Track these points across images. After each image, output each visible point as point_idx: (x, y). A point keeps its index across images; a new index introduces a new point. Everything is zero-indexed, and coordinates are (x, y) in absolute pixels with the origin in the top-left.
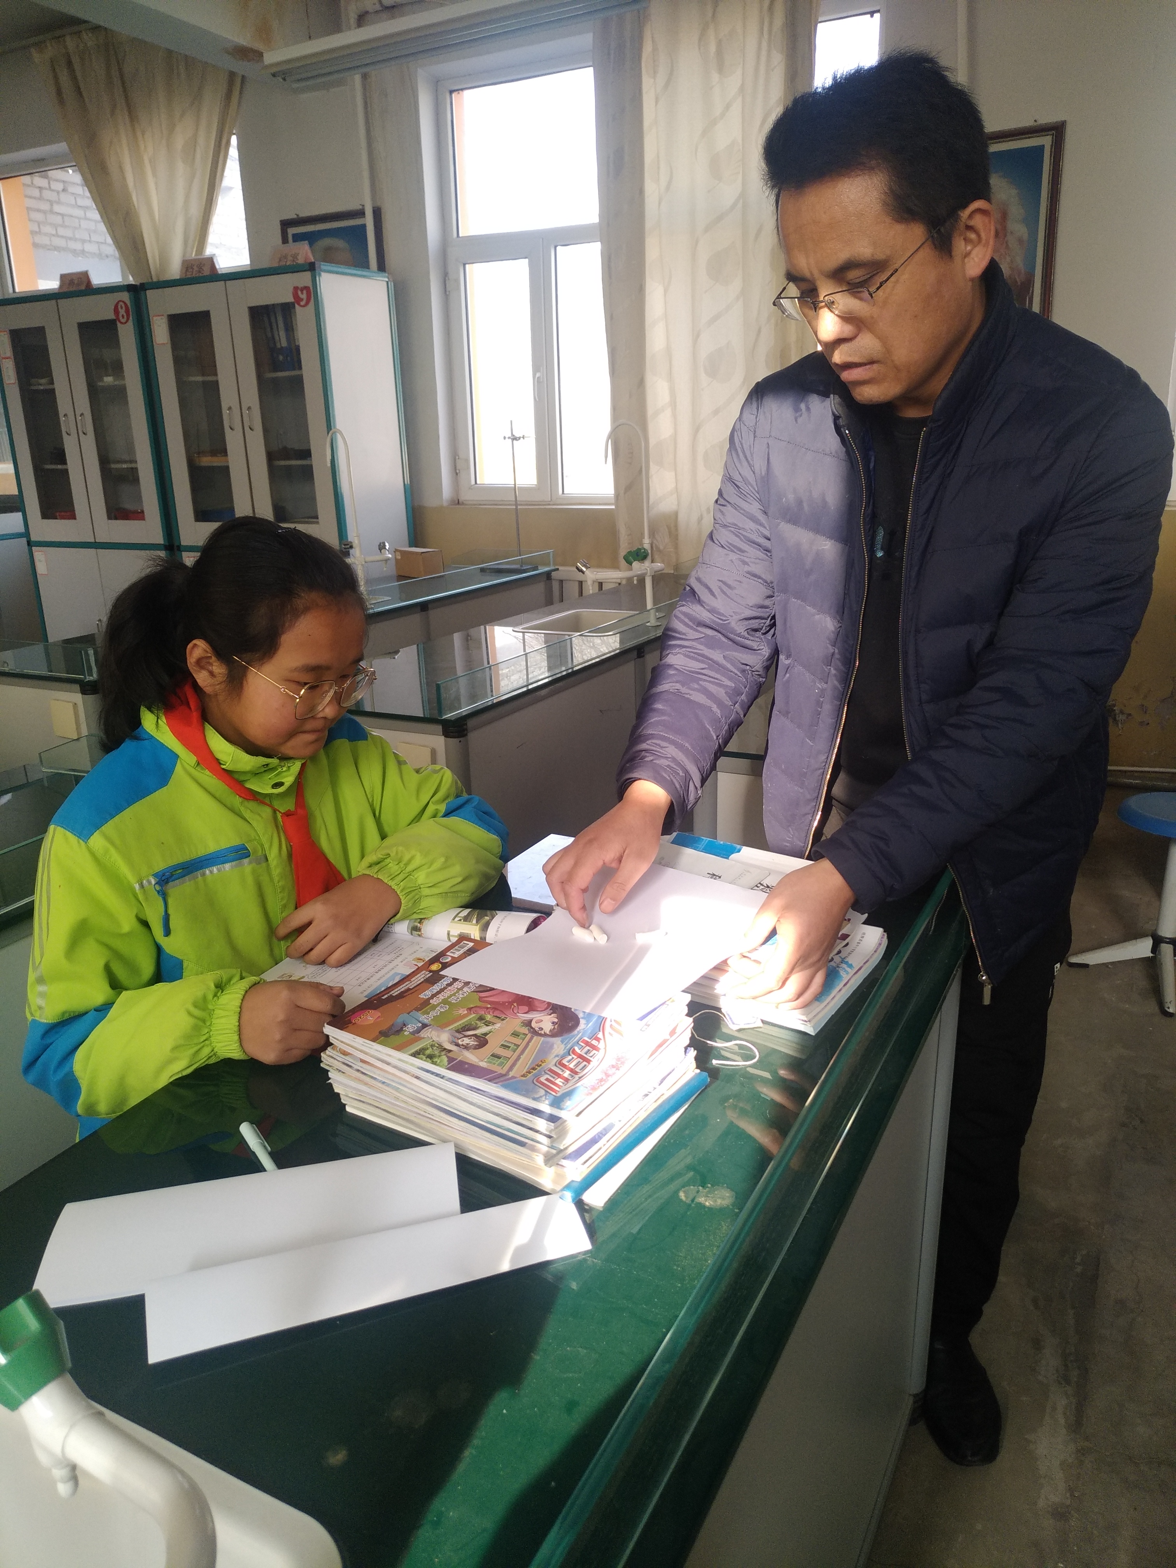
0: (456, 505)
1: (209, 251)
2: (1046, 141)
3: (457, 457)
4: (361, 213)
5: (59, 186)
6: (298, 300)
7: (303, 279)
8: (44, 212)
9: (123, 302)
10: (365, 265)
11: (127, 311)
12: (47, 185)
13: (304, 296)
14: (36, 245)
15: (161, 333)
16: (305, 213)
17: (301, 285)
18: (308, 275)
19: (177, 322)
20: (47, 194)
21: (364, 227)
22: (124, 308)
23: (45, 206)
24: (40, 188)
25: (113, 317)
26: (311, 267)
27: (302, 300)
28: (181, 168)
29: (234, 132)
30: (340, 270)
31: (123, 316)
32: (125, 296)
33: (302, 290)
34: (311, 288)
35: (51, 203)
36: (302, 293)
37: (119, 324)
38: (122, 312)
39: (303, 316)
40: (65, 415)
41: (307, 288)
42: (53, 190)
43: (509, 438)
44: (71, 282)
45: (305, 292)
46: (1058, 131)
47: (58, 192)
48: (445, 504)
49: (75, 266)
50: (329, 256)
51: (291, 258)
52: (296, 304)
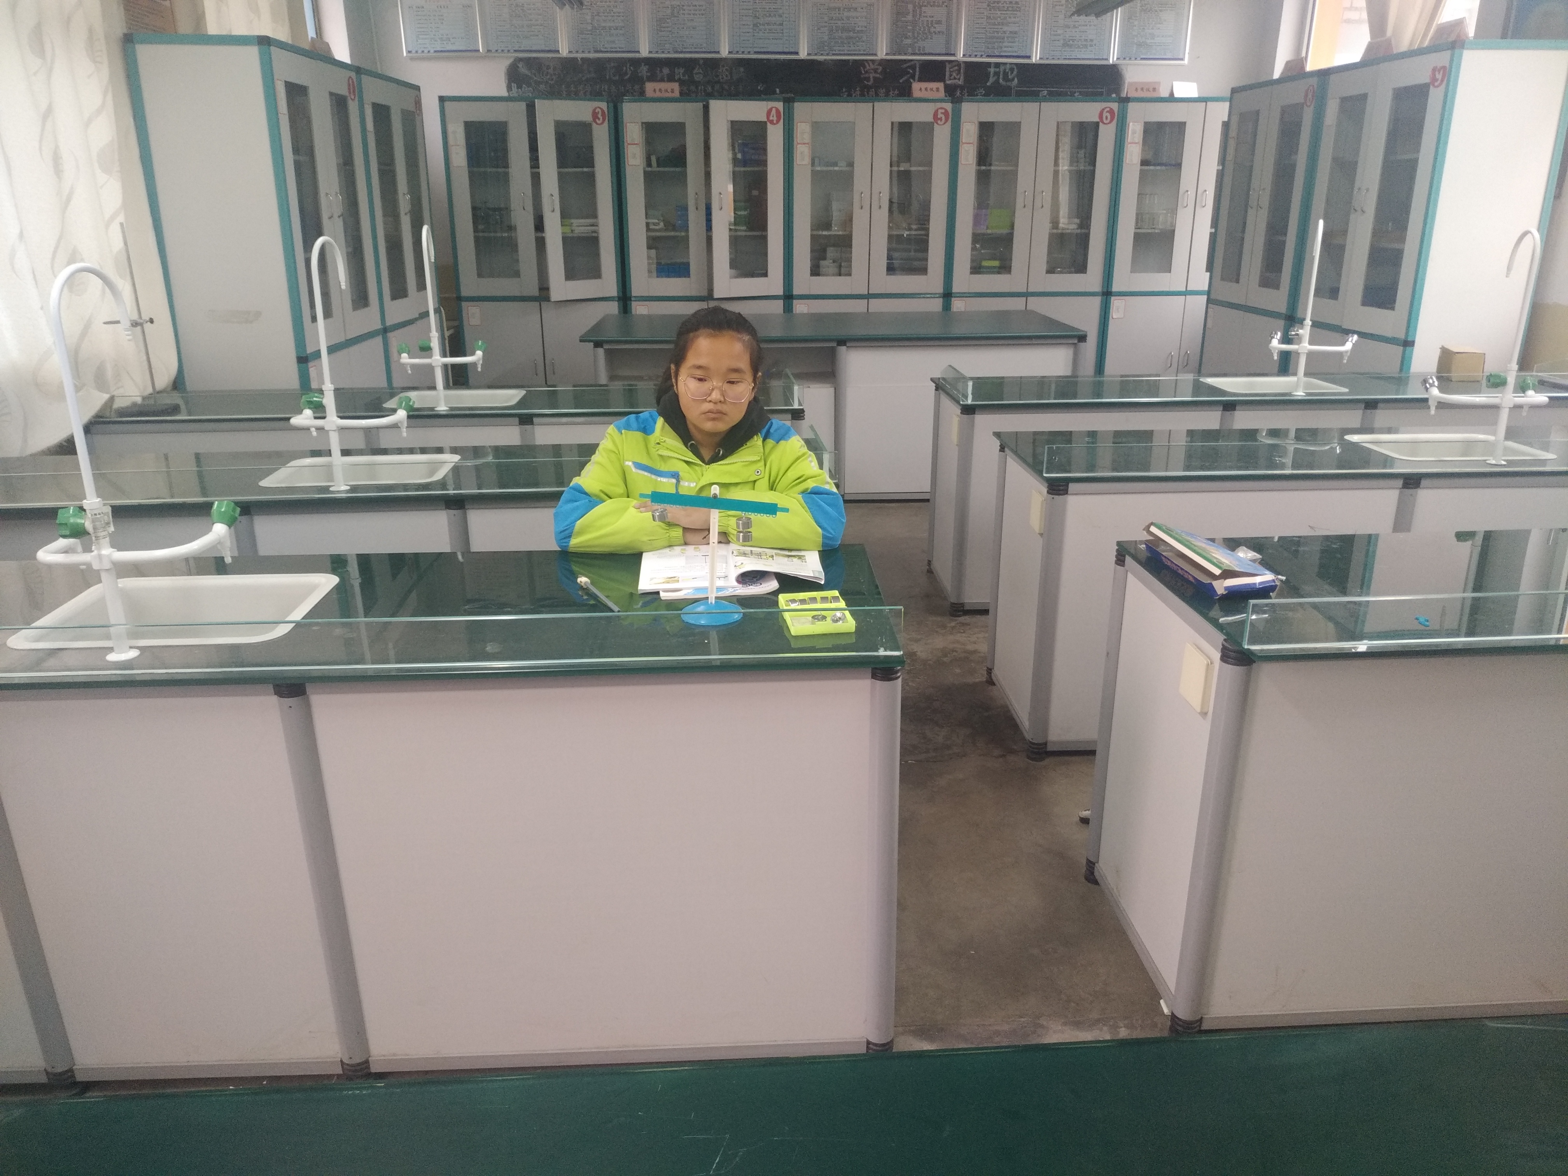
9: (1313, 86)
11: (1313, 95)
15: (1332, 115)
17: (1440, 65)
19: (1345, 104)
22: (1311, 93)
25: (1303, 101)
26: (1453, 47)
27: (1437, 80)
31: (1310, 100)
32: (1314, 81)
33: (1438, 71)
34: (1448, 68)
36: (1438, 74)
37: (1305, 108)
38: (1310, 96)
39: (1435, 96)
40: (1253, 190)
41: (1444, 68)
45: (1441, 72)
51: (1446, 37)
52: (1431, 86)
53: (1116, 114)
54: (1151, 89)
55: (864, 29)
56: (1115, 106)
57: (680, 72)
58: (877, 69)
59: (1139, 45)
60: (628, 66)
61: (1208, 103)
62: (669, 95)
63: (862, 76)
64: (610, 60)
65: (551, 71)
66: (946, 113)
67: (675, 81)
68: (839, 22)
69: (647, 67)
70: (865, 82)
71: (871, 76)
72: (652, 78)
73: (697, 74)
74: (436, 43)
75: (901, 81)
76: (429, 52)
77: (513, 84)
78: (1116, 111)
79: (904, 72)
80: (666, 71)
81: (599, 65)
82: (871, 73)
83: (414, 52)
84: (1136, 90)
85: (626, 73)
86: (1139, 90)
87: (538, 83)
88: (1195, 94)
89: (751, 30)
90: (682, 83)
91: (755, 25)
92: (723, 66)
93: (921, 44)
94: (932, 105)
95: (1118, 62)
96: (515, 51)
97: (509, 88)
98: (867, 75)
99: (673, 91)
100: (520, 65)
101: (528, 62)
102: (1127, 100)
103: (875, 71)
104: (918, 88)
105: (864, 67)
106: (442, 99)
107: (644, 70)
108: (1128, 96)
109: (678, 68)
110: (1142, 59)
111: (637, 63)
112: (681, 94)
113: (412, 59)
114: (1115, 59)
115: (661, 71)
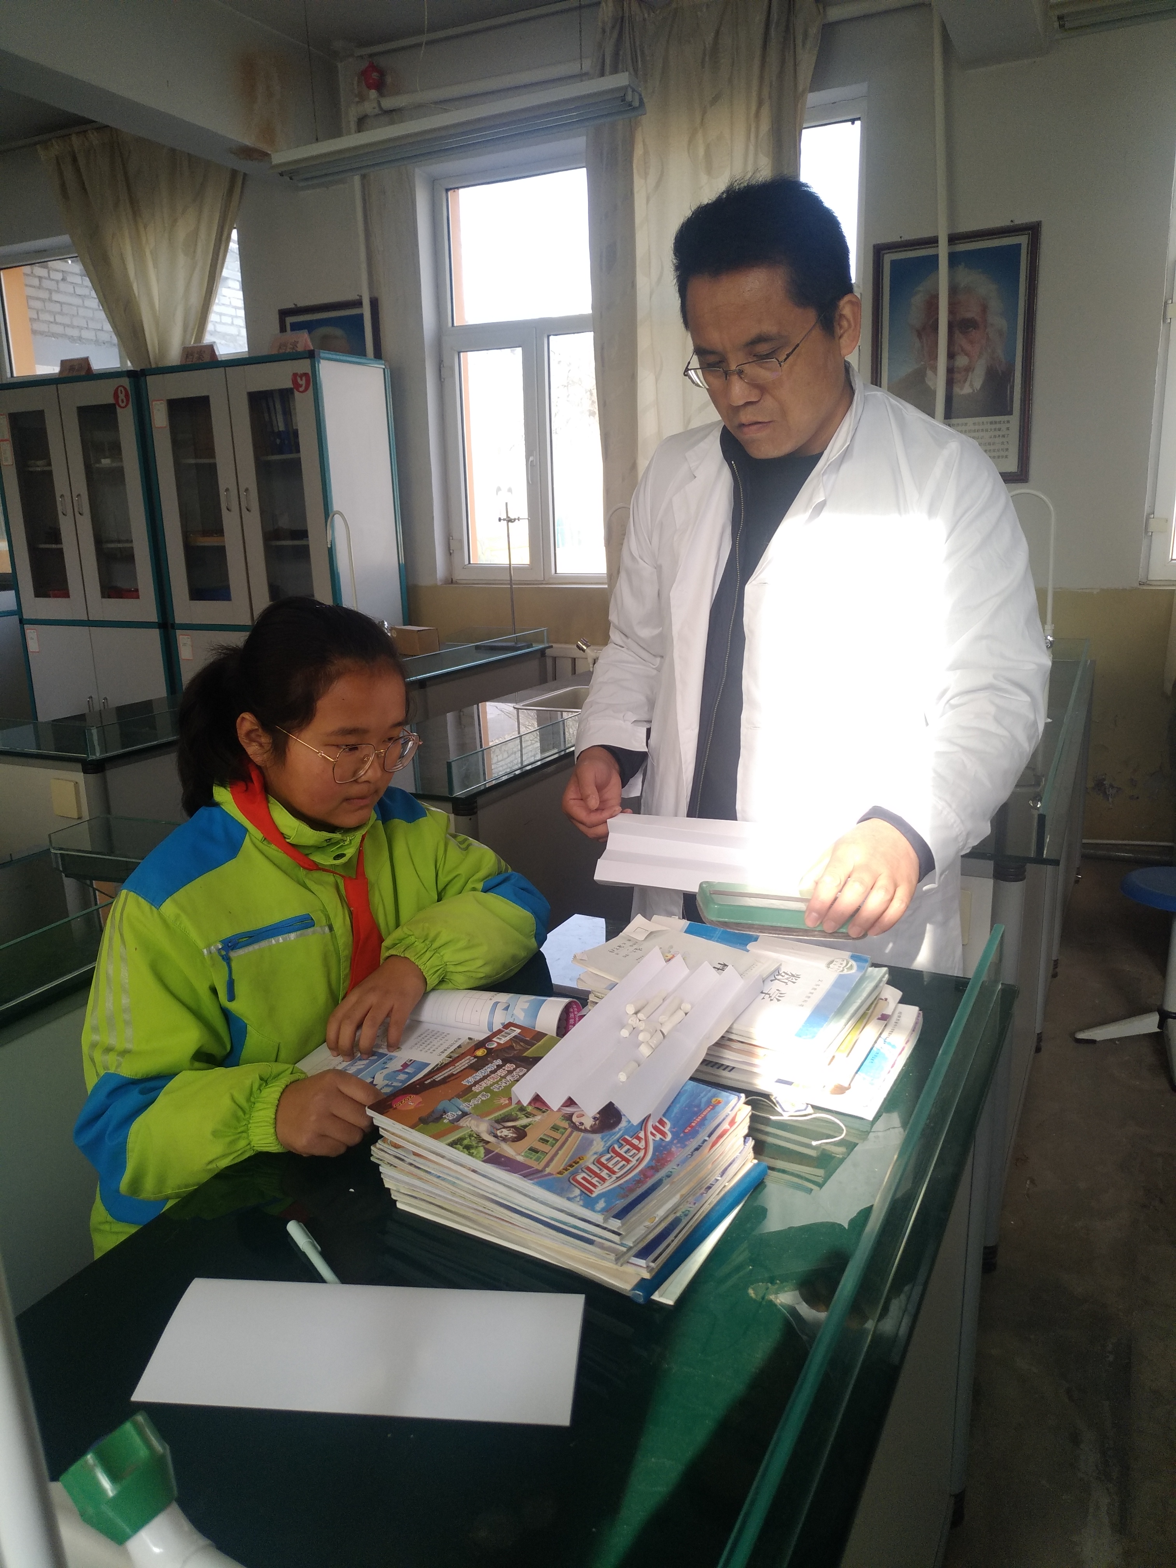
0: (449, 584)
1: (208, 339)
2: (1023, 240)
3: (451, 538)
4: (359, 304)
5: (59, 276)
6: (297, 385)
7: (303, 366)
8: (43, 300)
9: (123, 387)
10: (362, 353)
11: (127, 395)
12: (47, 275)
13: (303, 382)
14: (34, 332)
15: (160, 417)
16: (302, 303)
18: (308, 361)
19: (175, 406)
20: (46, 283)
21: (361, 317)
22: (124, 393)
23: (44, 295)
24: (40, 278)
25: (113, 401)
26: (311, 355)
27: (301, 386)
28: (182, 260)
29: (235, 226)
30: (338, 357)
31: (123, 401)
32: (125, 382)
33: (301, 377)
34: (310, 375)
35: (50, 291)
36: (301, 380)
37: (119, 410)
38: (122, 396)
39: (302, 401)
40: (62, 496)
41: (306, 375)
42: (53, 280)
43: (504, 520)
44: (72, 368)
45: (304, 378)
46: (1033, 230)
47: (57, 282)
48: (439, 583)
49: (75, 353)
50: (327, 345)
51: (291, 346)
52: (295, 390)
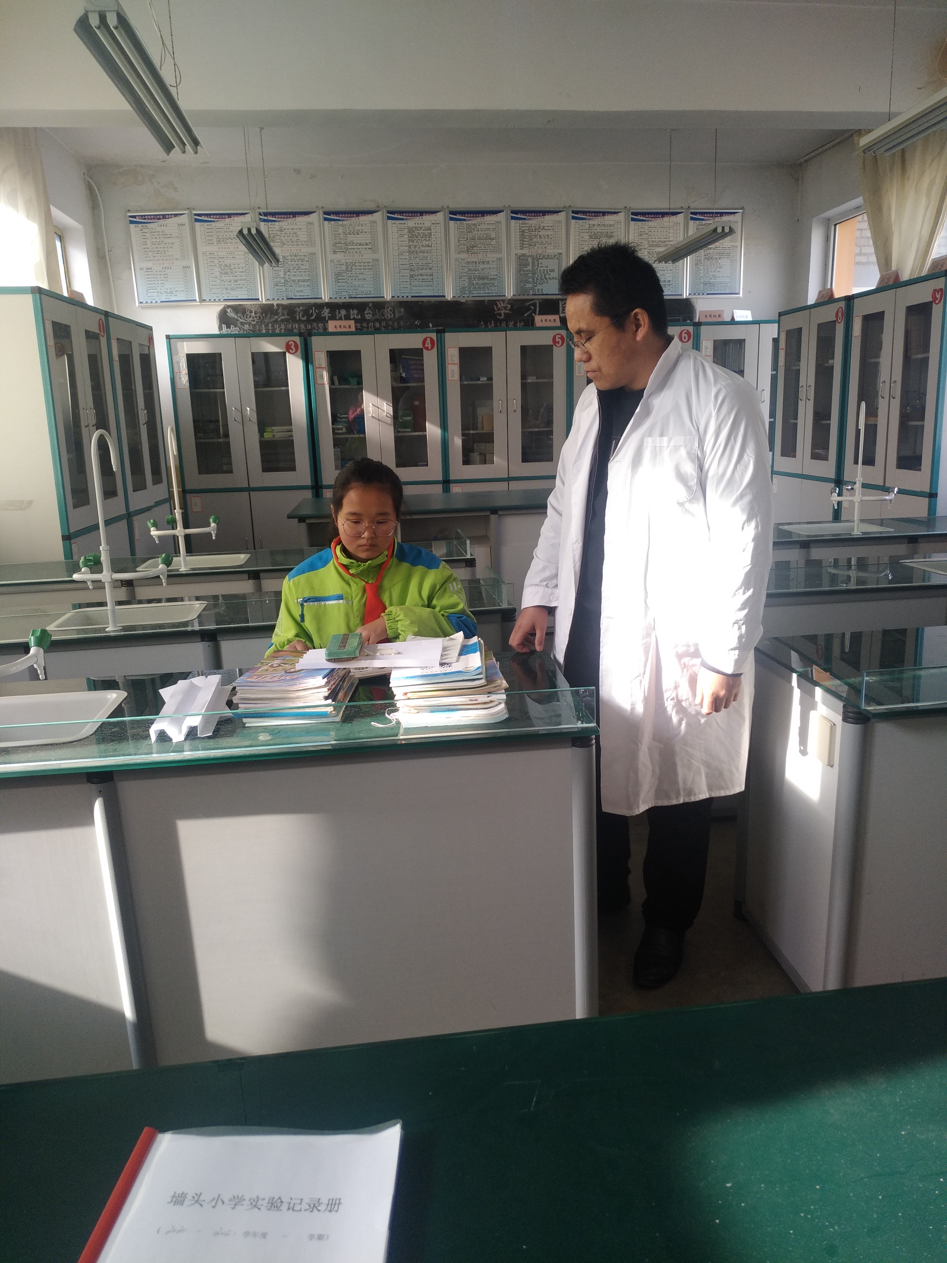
9: (841, 308)
11: (842, 315)
13: (938, 296)
15: (857, 328)
17: (938, 287)
18: (943, 279)
19: (866, 320)
22: (841, 312)
31: (840, 318)
32: (844, 304)
33: (938, 292)
34: (944, 290)
36: (938, 294)
37: (837, 324)
38: (840, 315)
40: (802, 387)
41: (941, 289)
44: (823, 296)
45: (940, 293)
53: (692, 334)
54: (717, 316)
55: (496, 277)
56: (691, 329)
57: (354, 313)
58: (508, 307)
59: (705, 284)
60: (314, 309)
61: (761, 325)
62: (348, 330)
63: (495, 313)
64: (299, 305)
65: (253, 314)
66: (562, 338)
67: (351, 319)
68: (476, 272)
69: (329, 309)
70: (498, 317)
71: (502, 312)
72: (333, 318)
73: (368, 314)
74: (162, 295)
75: (525, 315)
76: (156, 302)
77: (223, 325)
78: (692, 332)
79: (528, 309)
80: (343, 312)
81: (290, 310)
82: (502, 310)
83: (145, 302)
84: (706, 316)
85: (312, 315)
86: (708, 316)
87: (242, 324)
88: (750, 318)
89: (409, 280)
90: (356, 321)
91: (411, 276)
92: (388, 308)
93: (539, 287)
94: (551, 332)
95: (691, 297)
96: (224, 300)
97: (220, 328)
98: (499, 312)
99: (350, 327)
100: (228, 310)
101: (235, 309)
102: (699, 324)
103: (505, 308)
104: (539, 320)
105: (497, 306)
106: (168, 337)
107: (326, 312)
108: (700, 321)
109: (353, 310)
110: (708, 294)
111: (320, 306)
112: (356, 329)
113: (143, 308)
114: (688, 295)
115: (340, 313)
